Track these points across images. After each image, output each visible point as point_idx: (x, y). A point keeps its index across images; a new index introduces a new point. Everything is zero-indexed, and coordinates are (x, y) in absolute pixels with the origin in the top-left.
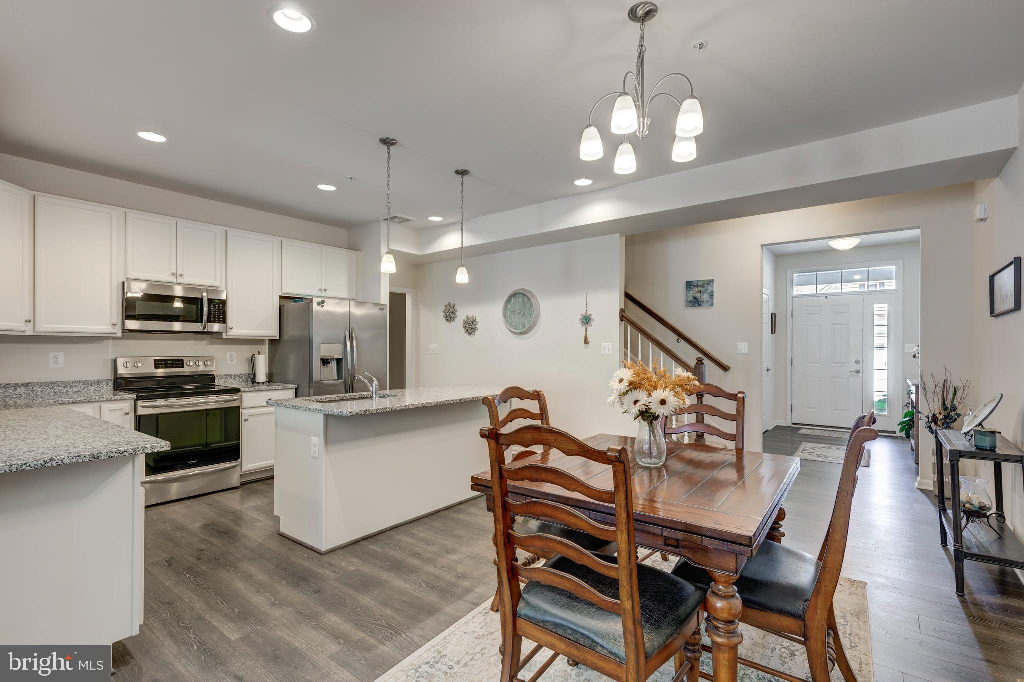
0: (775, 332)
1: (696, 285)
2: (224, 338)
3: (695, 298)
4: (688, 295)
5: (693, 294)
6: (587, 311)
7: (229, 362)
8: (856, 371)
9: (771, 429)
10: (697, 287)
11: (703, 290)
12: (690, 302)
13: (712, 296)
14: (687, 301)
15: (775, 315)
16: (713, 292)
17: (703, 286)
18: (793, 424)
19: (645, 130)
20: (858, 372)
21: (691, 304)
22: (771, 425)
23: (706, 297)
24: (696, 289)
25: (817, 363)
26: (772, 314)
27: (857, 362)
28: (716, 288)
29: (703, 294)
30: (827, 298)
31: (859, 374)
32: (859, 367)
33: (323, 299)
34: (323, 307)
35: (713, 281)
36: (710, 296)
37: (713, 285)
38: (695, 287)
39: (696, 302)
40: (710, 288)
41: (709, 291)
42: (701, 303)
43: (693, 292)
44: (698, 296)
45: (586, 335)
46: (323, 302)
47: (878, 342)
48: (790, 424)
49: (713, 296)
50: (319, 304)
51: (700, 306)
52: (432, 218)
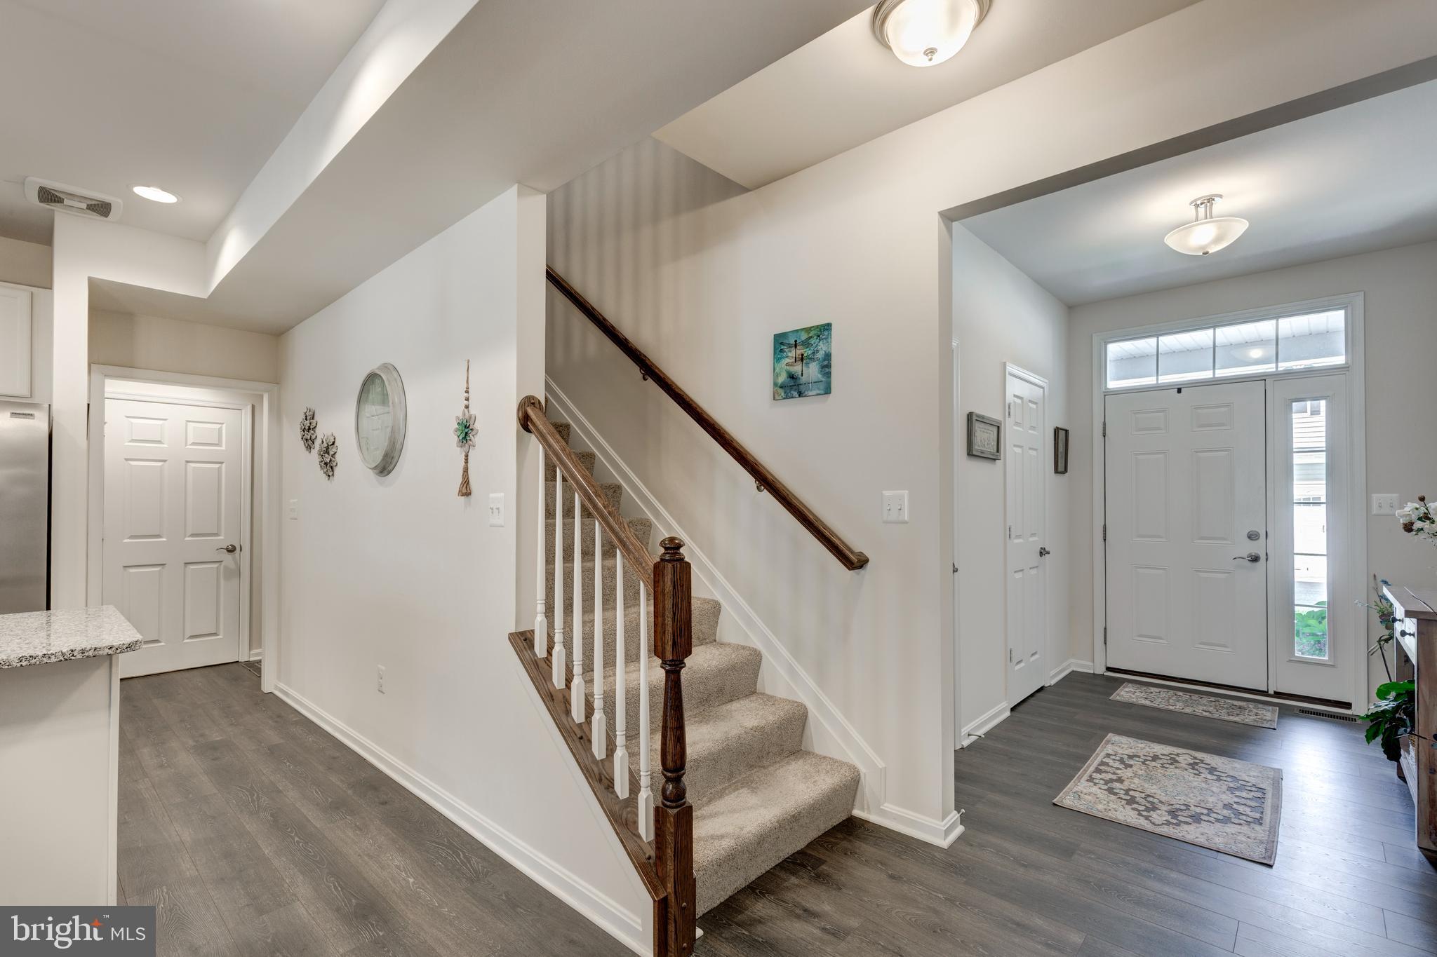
0: (1066, 470)
1: (792, 342)
3: (792, 377)
4: (777, 370)
5: (788, 364)
6: (467, 407)
8: (1250, 556)
9: (1053, 682)
10: (796, 347)
11: (807, 352)
12: (781, 387)
13: (826, 366)
14: (775, 384)
15: (1067, 431)
16: (828, 356)
17: (806, 344)
18: (1109, 669)
20: (1255, 559)
21: (782, 392)
22: (1053, 673)
23: (812, 372)
24: (792, 354)
25: (1159, 537)
26: (1057, 431)
27: (1252, 536)
28: (838, 345)
29: (807, 364)
30: (1179, 391)
31: (1258, 564)
32: (1256, 548)
35: (827, 327)
36: (823, 367)
37: (828, 338)
38: (790, 346)
39: (792, 387)
40: (822, 347)
41: (820, 355)
42: (802, 388)
43: (788, 360)
44: (797, 369)
45: (466, 470)
47: (1300, 490)
48: (1100, 670)
49: (829, 366)
51: (800, 394)
52: (140, 191)
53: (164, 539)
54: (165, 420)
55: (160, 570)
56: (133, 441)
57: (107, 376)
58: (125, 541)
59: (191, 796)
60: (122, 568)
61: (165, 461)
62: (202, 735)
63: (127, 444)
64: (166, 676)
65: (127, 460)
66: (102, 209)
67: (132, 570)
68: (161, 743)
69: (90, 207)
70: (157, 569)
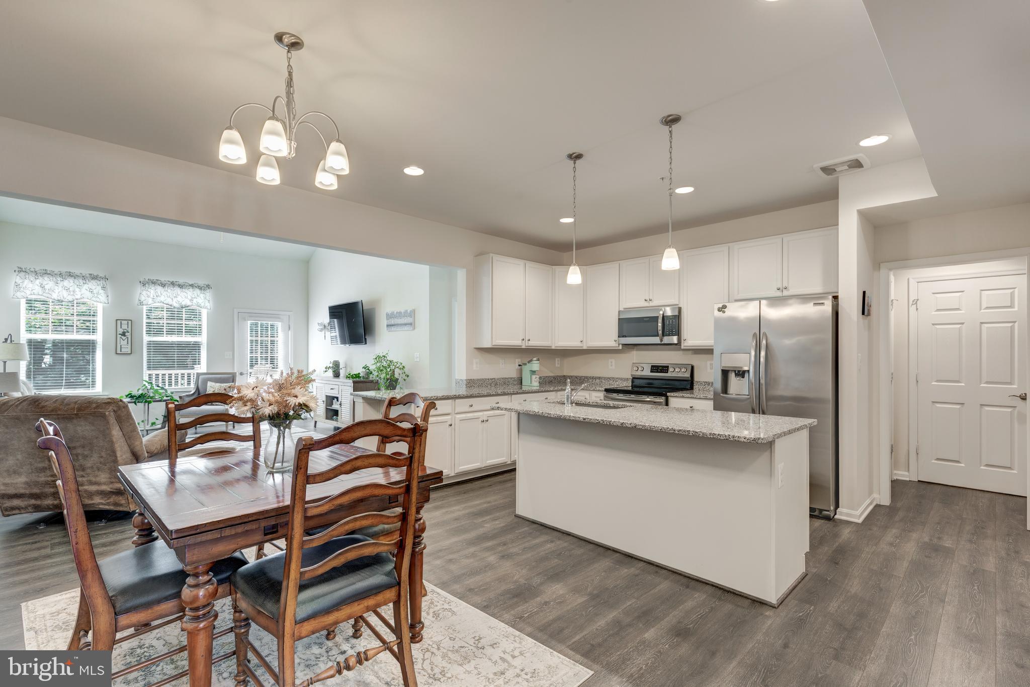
2: (682, 348)
7: (709, 370)
19: (292, 152)
33: (723, 304)
34: (724, 312)
46: (724, 307)
50: (719, 310)
52: (865, 143)
53: (963, 384)
54: (963, 292)
55: (959, 408)
56: (938, 310)
57: (890, 270)
58: (933, 383)
59: (885, 570)
60: (931, 403)
61: (963, 324)
62: (939, 538)
63: (934, 313)
64: (964, 490)
65: (933, 324)
66: (857, 164)
67: (938, 405)
68: (908, 531)
69: (850, 167)
70: (958, 407)
